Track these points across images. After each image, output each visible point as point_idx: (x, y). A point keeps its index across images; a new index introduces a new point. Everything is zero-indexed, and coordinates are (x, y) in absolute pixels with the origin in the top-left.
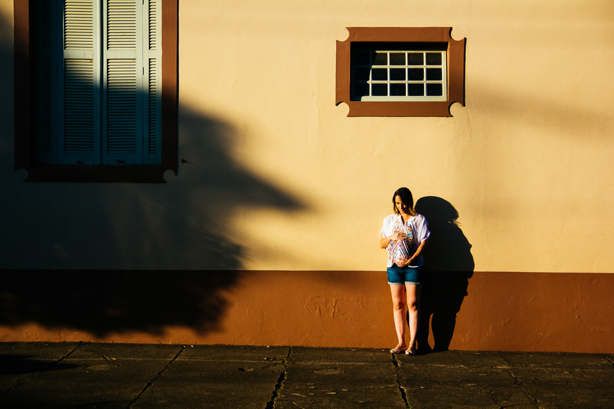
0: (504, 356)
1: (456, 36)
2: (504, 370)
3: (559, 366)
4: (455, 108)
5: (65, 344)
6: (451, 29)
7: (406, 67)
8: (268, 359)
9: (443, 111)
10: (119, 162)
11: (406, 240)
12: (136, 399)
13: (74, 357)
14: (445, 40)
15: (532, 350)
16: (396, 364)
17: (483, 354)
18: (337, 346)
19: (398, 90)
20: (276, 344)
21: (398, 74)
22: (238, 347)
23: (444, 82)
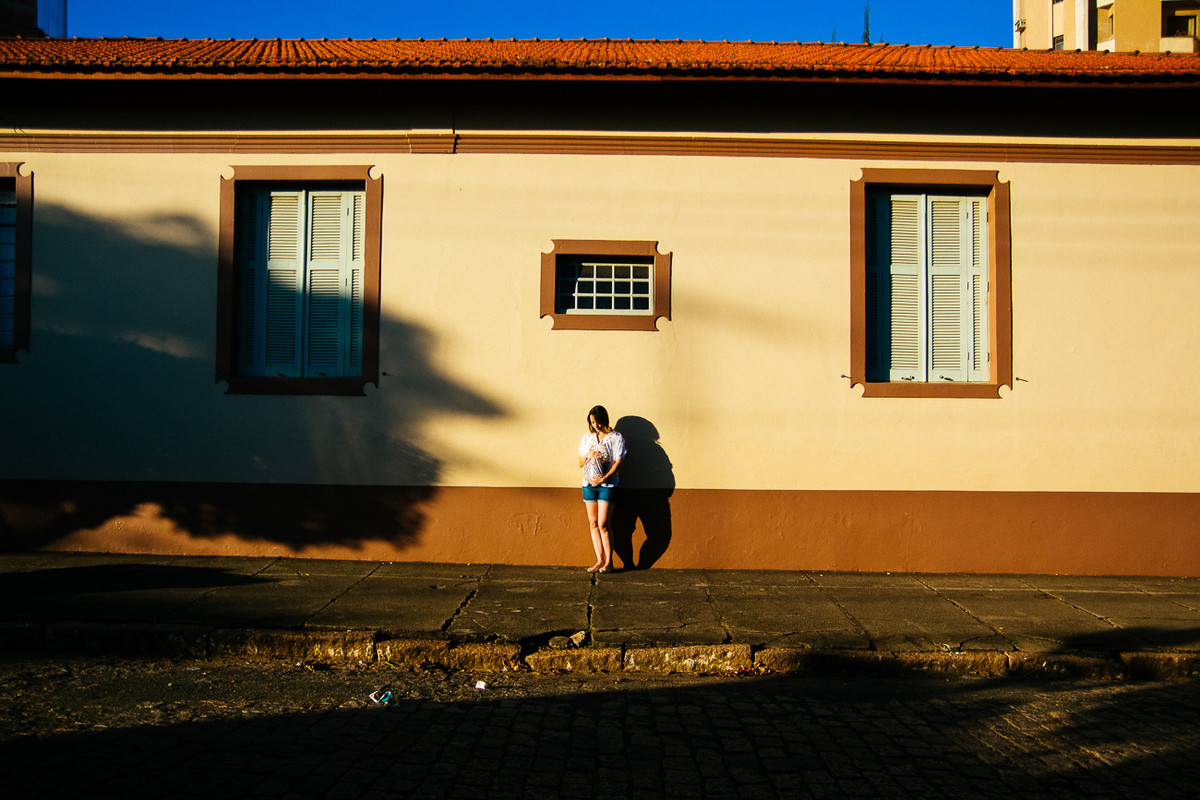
0: (705, 573)
1: (663, 250)
2: (701, 588)
3: (757, 583)
4: (661, 322)
5: (264, 559)
6: (657, 243)
7: (613, 280)
8: (464, 577)
9: (650, 325)
10: (321, 374)
11: (601, 459)
12: (314, 614)
13: (268, 572)
14: (651, 254)
15: (737, 568)
16: (593, 582)
17: (687, 572)
18: (541, 563)
19: (604, 303)
20: (477, 562)
21: (604, 287)
22: (438, 565)
23: (650, 296)
